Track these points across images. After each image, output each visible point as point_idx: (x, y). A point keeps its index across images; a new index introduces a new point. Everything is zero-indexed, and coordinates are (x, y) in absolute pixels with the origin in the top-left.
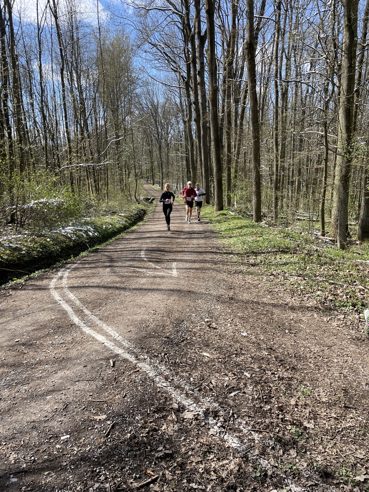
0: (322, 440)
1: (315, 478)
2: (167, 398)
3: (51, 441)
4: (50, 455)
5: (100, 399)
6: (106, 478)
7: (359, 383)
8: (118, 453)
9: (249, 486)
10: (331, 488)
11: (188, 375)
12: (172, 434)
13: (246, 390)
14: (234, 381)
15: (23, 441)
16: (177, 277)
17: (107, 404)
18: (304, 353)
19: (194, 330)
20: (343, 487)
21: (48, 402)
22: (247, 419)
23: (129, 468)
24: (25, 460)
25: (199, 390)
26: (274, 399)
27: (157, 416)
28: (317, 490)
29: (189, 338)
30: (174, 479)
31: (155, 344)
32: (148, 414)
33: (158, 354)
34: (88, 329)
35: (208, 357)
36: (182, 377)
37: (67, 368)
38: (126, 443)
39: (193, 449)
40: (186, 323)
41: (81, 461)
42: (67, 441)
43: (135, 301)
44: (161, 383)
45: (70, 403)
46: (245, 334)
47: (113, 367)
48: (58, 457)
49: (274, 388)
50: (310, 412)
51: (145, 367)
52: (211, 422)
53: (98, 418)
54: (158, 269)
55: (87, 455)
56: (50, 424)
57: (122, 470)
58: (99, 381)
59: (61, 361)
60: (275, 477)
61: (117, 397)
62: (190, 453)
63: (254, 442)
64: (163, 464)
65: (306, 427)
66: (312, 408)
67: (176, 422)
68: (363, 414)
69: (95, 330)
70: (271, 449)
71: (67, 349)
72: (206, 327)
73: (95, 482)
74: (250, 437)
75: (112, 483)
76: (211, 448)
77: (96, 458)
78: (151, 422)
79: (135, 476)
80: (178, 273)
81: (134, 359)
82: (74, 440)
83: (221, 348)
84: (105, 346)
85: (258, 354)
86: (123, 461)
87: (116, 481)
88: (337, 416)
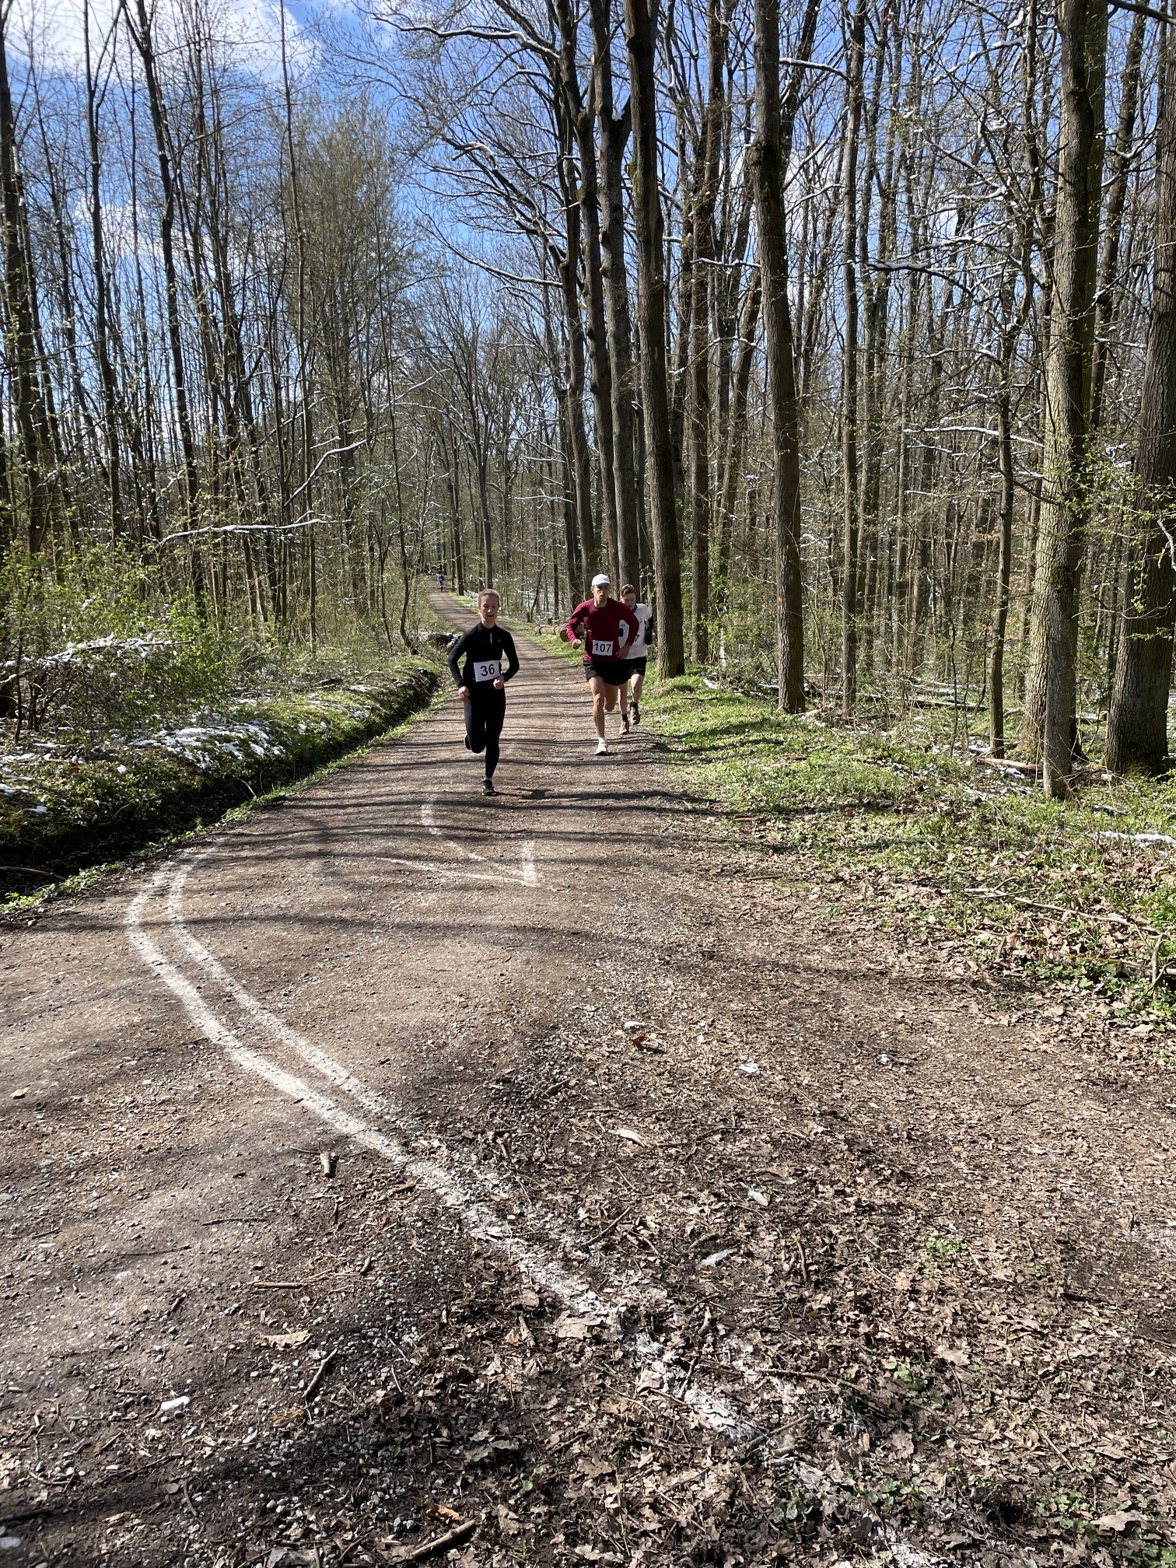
0: (993, 1403)
1: (972, 1522)
2: (502, 1274)
3: (129, 1417)
4: (125, 1459)
5: (286, 1280)
6: (307, 1533)
7: (1108, 1219)
8: (346, 1450)
9: (764, 1550)
10: (1022, 1553)
11: (570, 1201)
12: (519, 1389)
13: (753, 1247)
14: (718, 1218)
15: (40, 1417)
16: (537, 889)
17: (308, 1294)
18: (937, 1126)
19: (589, 1056)
20: (1060, 1551)
21: (121, 1291)
22: (757, 1337)
23: (382, 1499)
24: (44, 1476)
25: (607, 1249)
26: (842, 1273)
27: (470, 1330)
28: (979, 1560)
29: (573, 1082)
30: (525, 1531)
31: (467, 1103)
32: (443, 1325)
33: (476, 1133)
34: (250, 1054)
35: (634, 1142)
36: (551, 1206)
37: (182, 1182)
38: (371, 1419)
39: (585, 1436)
40: (563, 1035)
41: (226, 1478)
42: (180, 1416)
43: (400, 966)
44: (485, 1228)
45: (191, 1293)
46: (751, 1068)
47: (331, 1175)
48: (153, 1466)
49: (842, 1239)
50: (956, 1314)
51: (432, 1175)
52: (642, 1350)
53: (280, 1340)
54: (477, 862)
55: (246, 1461)
56: (127, 1362)
57: (357, 1504)
58: (284, 1223)
59: (162, 1159)
60: (846, 1521)
61: (342, 1272)
62: (576, 1449)
63: (780, 1412)
64: (489, 1483)
65: (943, 1362)
66: (963, 1300)
67: (533, 1352)
68: (1122, 1317)
69: (272, 1058)
70: (834, 1433)
71: (182, 1120)
72: (627, 1047)
73: (270, 1544)
74: (766, 1397)
75: (327, 1548)
76: (642, 1433)
77: (273, 1469)
78: (451, 1352)
79: (400, 1525)
80: (541, 875)
81: (397, 1149)
82: (204, 1412)
83: (675, 1113)
84: (305, 1111)
85: (793, 1130)
86: (360, 1475)
87: (338, 1542)
88: (1042, 1326)
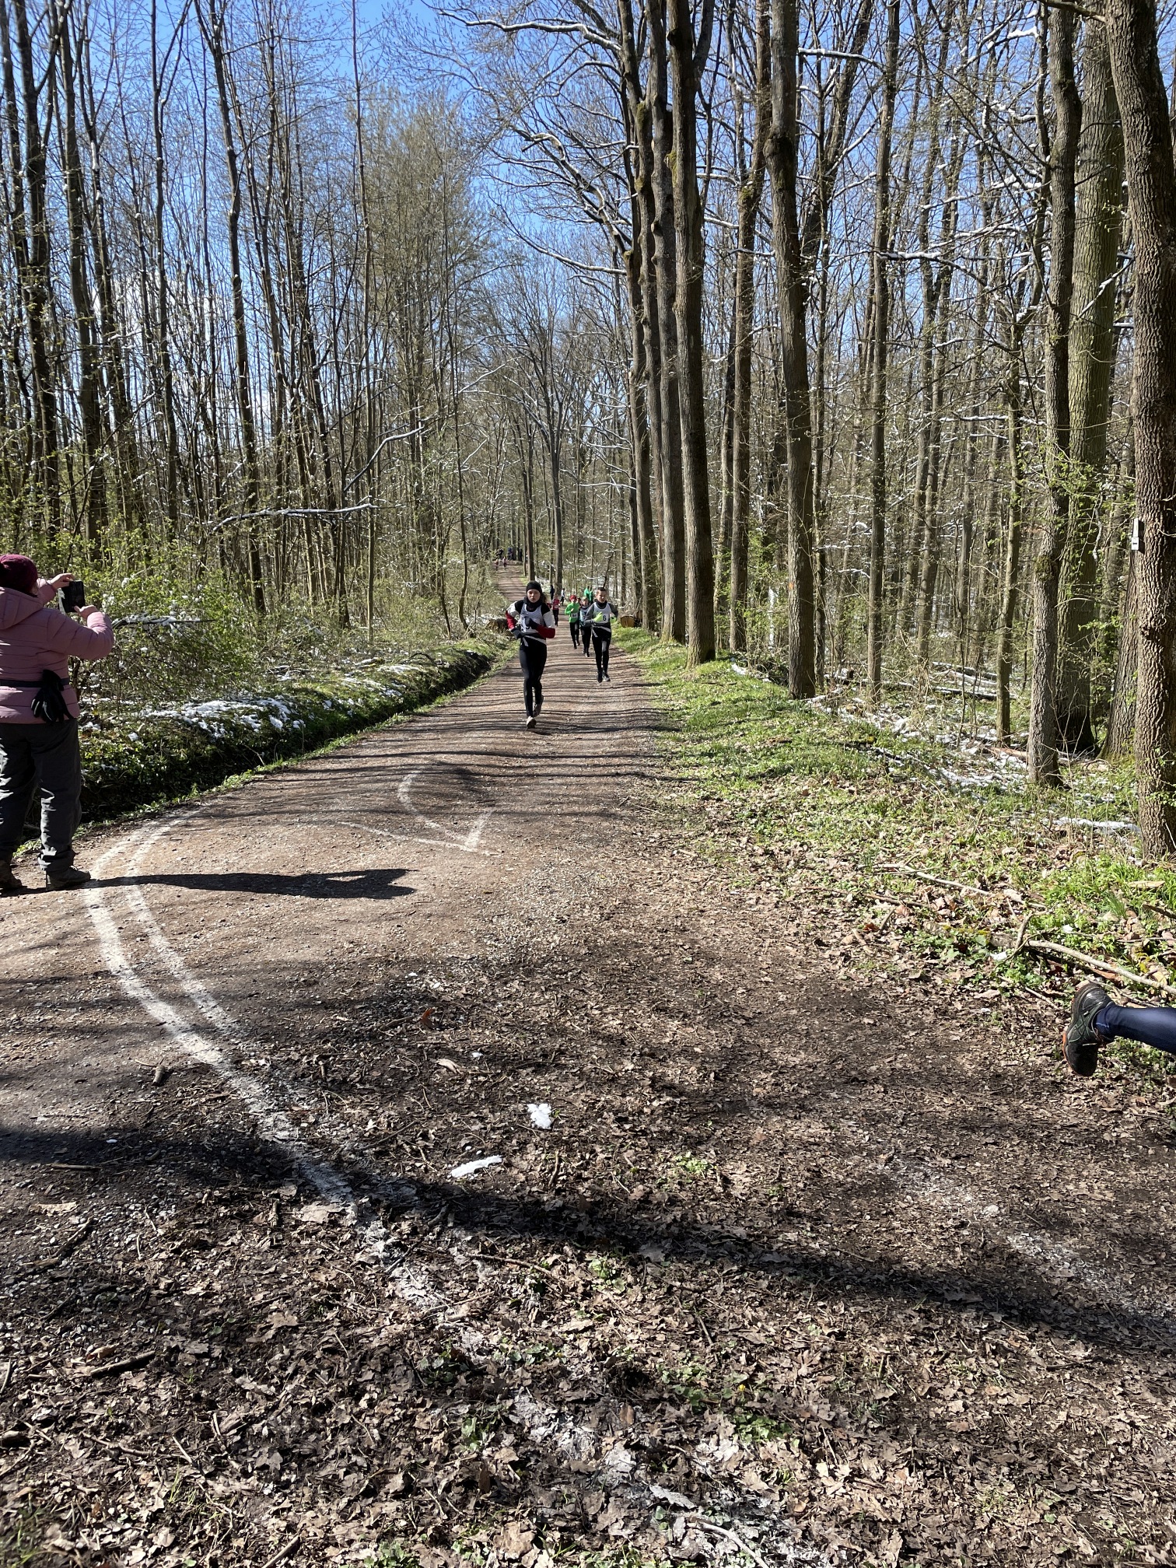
0: (670, 1291)
1: (596, 1382)
2: (275, 1169)
5: (82, 1164)
7: (871, 1155)
10: (629, 1410)
11: (366, 1113)
12: (246, 1258)
13: (516, 1160)
14: (495, 1134)
16: (472, 853)
17: (97, 1175)
18: (748, 1070)
20: (662, 1411)
22: (482, 1230)
23: (84, 1331)
25: (378, 1154)
26: (586, 1185)
27: (223, 1210)
29: (418, 1019)
30: (200, 1363)
32: (200, 1205)
33: (302, 1056)
34: (138, 986)
35: (448, 1070)
36: (346, 1120)
37: (31, 1086)
39: (286, 1297)
40: (427, 978)
43: (309, 916)
44: (276, 1132)
47: (156, 1084)
49: (601, 1156)
50: (675, 1220)
51: (248, 1088)
52: (369, 1233)
53: (51, 1208)
54: (430, 830)
58: (100, 1120)
61: (132, 1160)
62: (273, 1307)
63: (473, 1289)
65: (640, 1258)
67: (273, 1231)
68: (832, 1232)
69: (157, 989)
70: (511, 1307)
72: (485, 991)
74: (465, 1276)
75: (21, 1362)
76: (338, 1298)
78: (198, 1227)
81: (228, 1066)
84: (164, 1033)
85: (606, 1067)
87: (32, 1358)
88: (749, 1235)
